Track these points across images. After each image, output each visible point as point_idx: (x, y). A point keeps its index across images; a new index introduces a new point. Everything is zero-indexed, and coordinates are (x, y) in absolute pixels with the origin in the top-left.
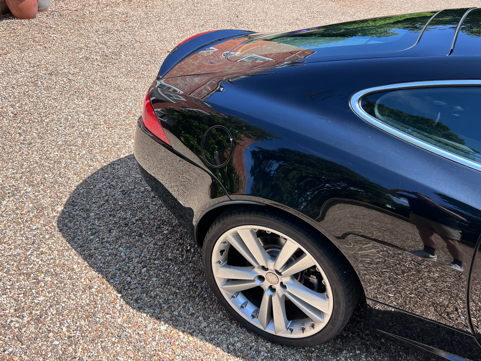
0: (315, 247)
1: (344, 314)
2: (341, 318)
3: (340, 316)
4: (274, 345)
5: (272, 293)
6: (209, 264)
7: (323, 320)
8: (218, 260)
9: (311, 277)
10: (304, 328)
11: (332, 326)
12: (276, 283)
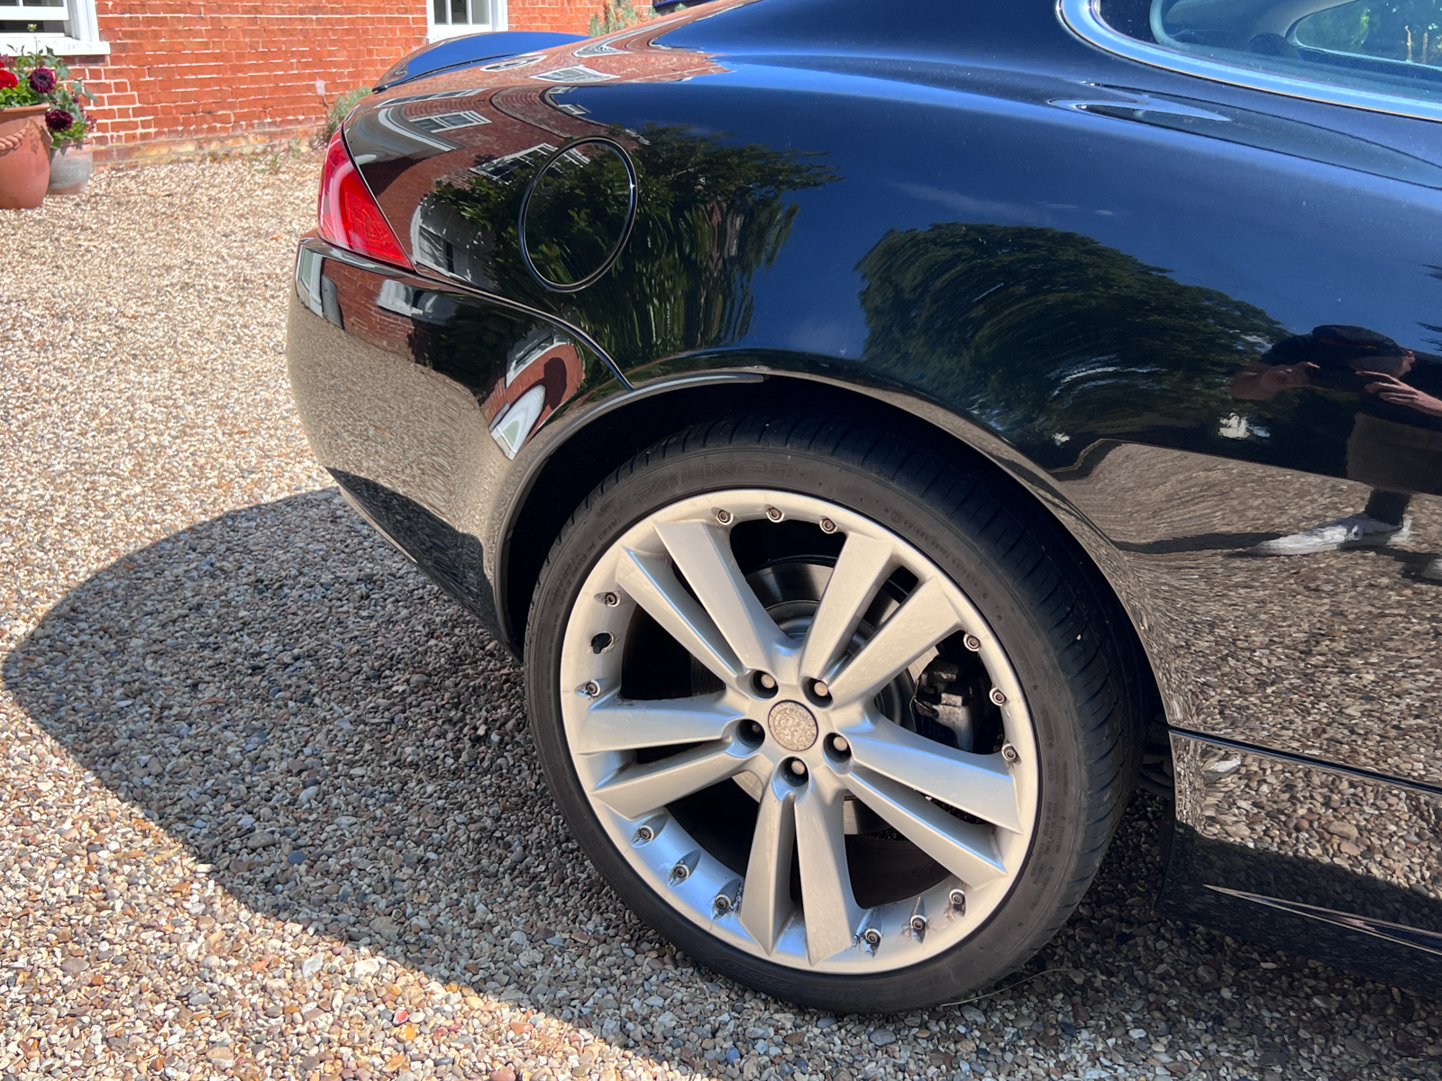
0: (957, 535)
1: (1083, 818)
2: (1072, 839)
3: (1069, 829)
4: (807, 1018)
5: (791, 792)
6: (549, 697)
7: (1002, 864)
8: (585, 680)
9: (944, 702)
10: (924, 924)
11: (1035, 882)
12: (808, 745)
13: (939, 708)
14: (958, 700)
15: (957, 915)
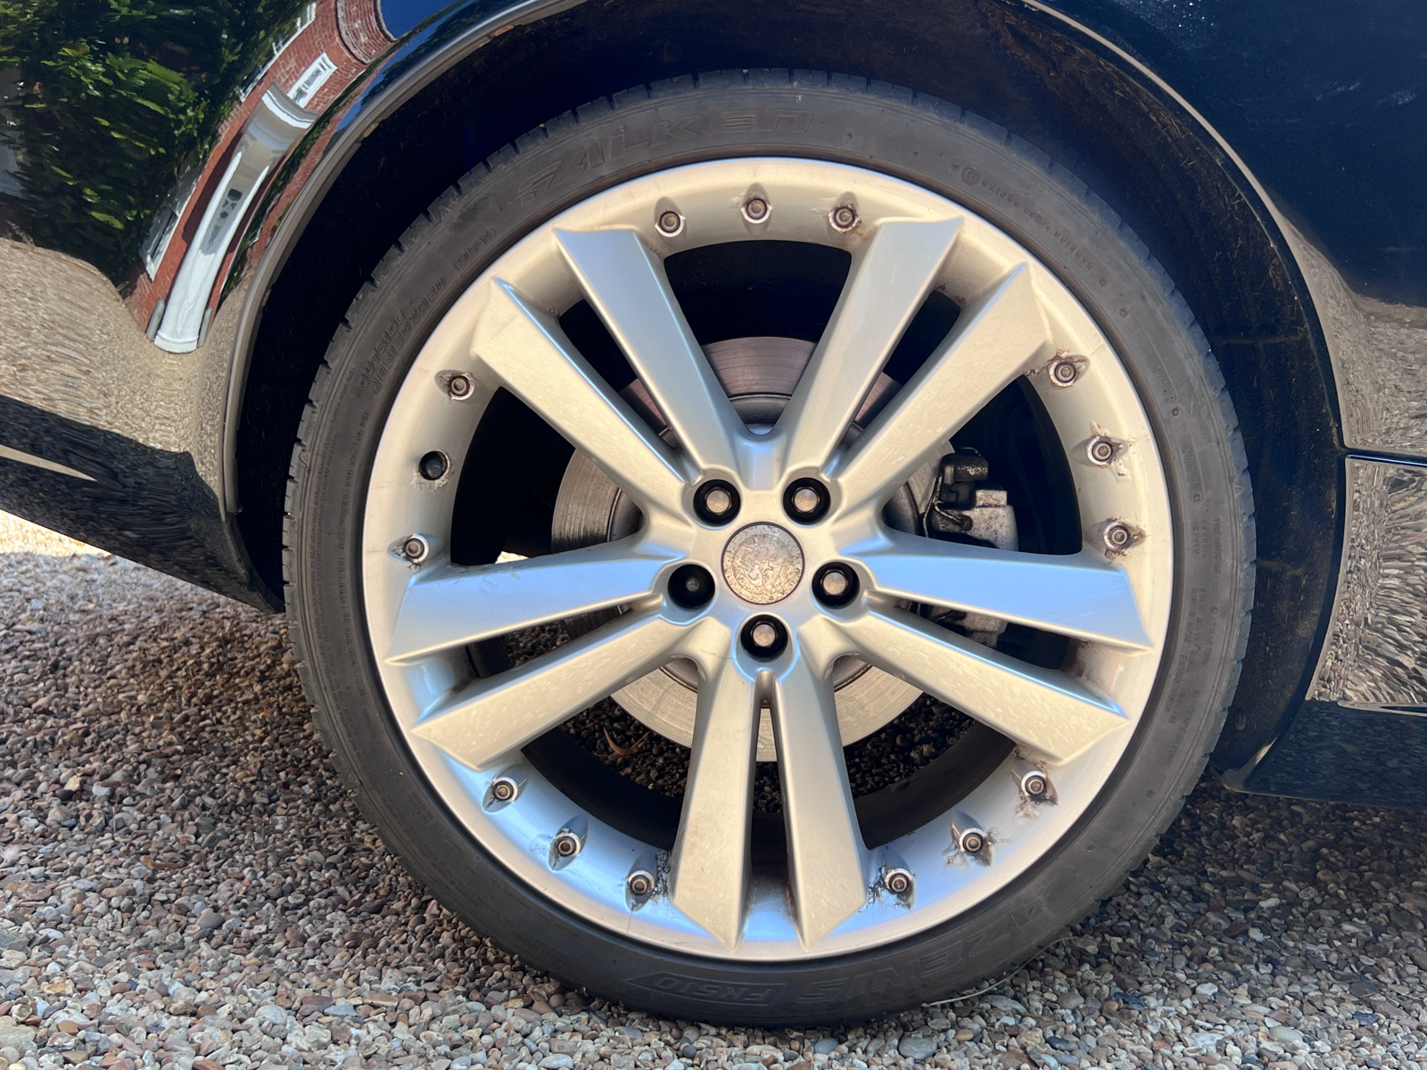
2: (1226, 640)
6: (341, 563)
7: (1118, 707)
8: (402, 535)
9: (981, 503)
10: (983, 841)
11: (1172, 721)
12: (788, 588)
13: (973, 514)
14: (1001, 496)
15: (1043, 807)
